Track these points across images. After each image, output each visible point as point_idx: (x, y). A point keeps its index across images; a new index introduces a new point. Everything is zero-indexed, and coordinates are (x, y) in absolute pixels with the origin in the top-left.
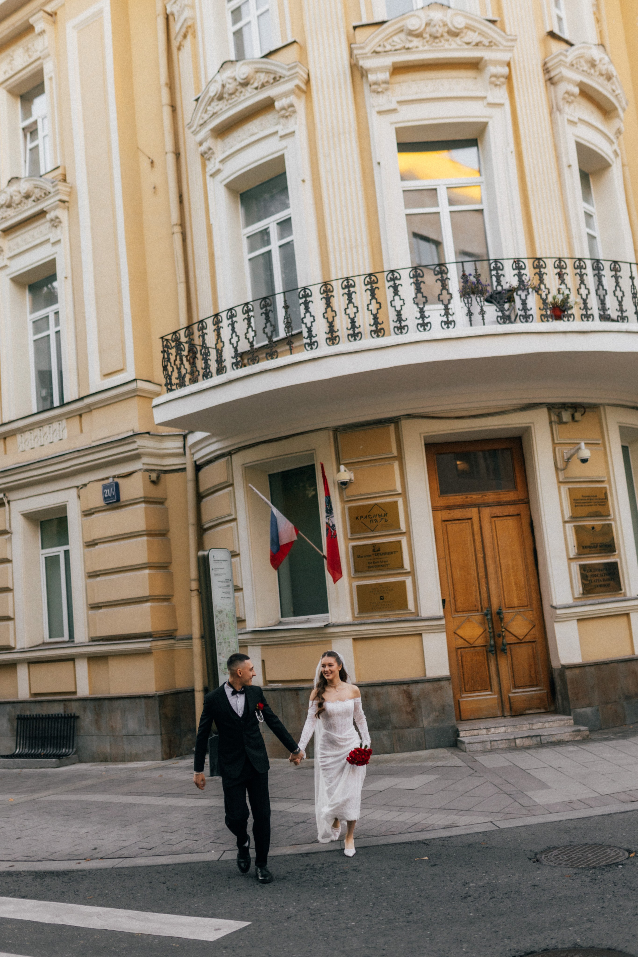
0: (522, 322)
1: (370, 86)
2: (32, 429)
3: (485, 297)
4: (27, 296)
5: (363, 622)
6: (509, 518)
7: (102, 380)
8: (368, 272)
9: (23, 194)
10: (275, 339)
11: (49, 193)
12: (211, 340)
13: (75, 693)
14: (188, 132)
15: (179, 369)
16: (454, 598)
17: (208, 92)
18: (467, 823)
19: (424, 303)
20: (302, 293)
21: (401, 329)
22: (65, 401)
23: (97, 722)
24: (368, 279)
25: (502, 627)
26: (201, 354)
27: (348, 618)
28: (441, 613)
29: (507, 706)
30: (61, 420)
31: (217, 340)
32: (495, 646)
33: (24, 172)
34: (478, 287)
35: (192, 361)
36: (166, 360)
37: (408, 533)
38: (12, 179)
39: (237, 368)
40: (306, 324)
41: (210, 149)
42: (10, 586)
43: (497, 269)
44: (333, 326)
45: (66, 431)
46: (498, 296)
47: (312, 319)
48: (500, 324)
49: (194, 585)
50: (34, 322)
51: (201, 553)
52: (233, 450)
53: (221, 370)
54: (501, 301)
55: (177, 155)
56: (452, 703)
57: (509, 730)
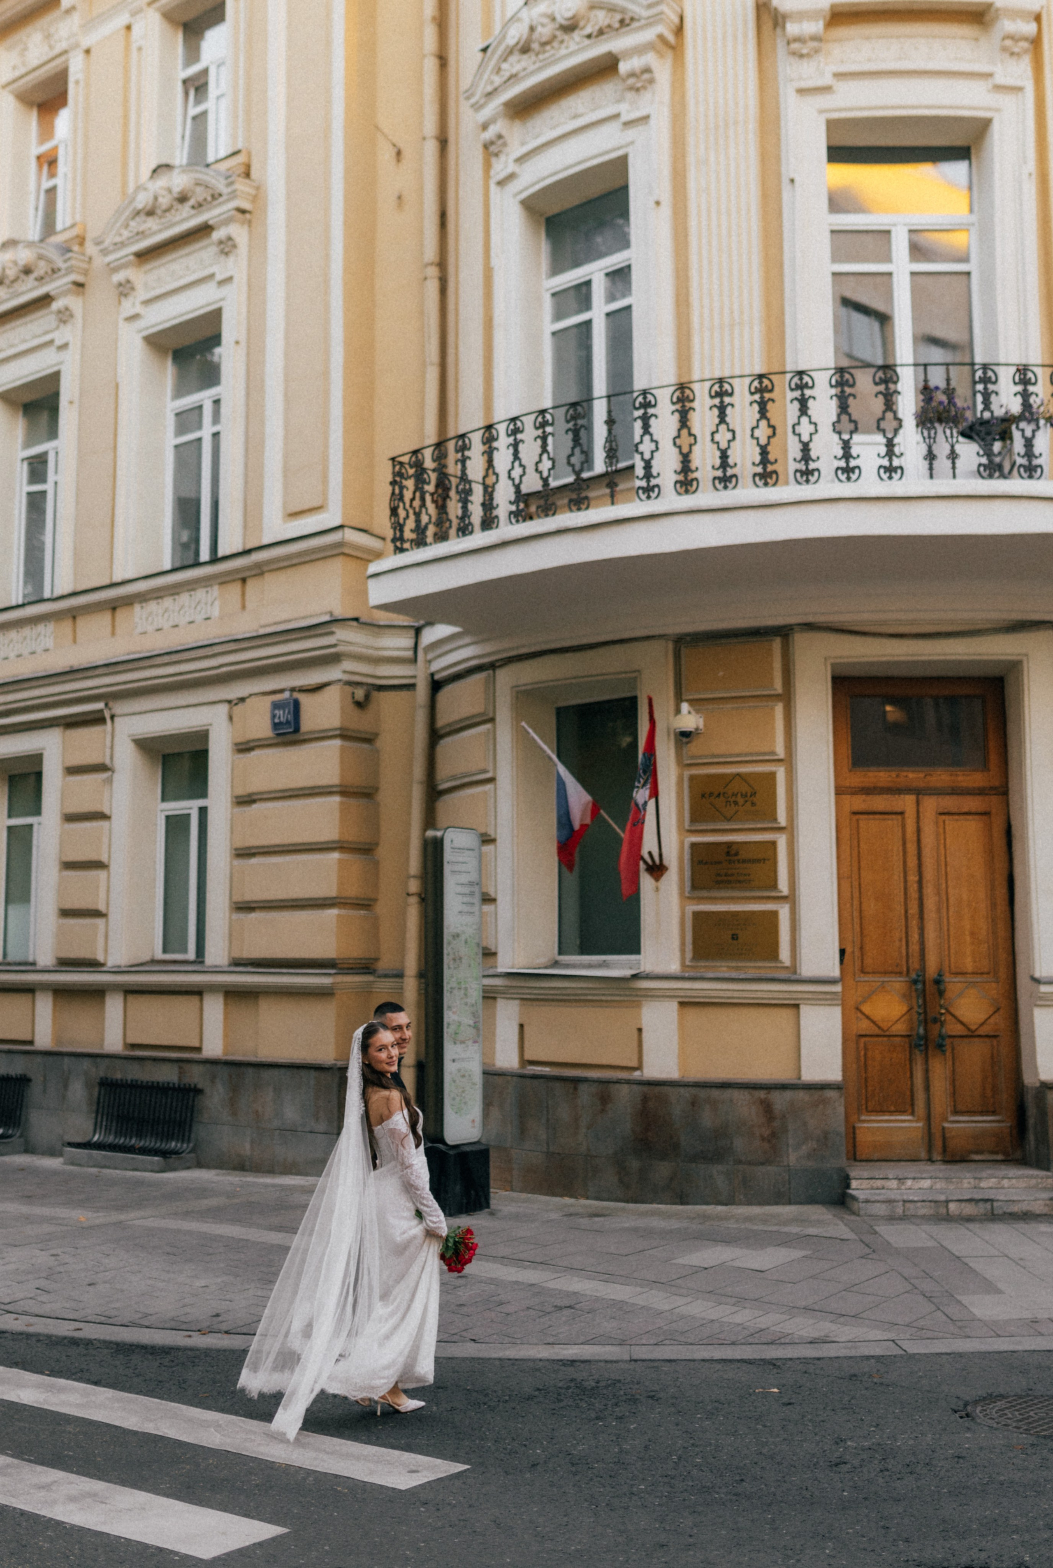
0: (1022, 477)
1: (788, 43)
2: (161, 597)
3: (961, 428)
4: (170, 368)
5: (699, 975)
6: (970, 817)
7: (285, 522)
8: (758, 370)
9: (176, 195)
10: (585, 475)
11: (220, 195)
12: (476, 468)
13: (199, 1049)
14: (465, 108)
15: (418, 515)
16: (861, 948)
17: (504, 37)
18: (850, 1338)
19: (851, 433)
20: (640, 399)
21: (807, 474)
22: (221, 553)
23: (232, 1103)
24: (756, 383)
25: (941, 1007)
26: (457, 492)
27: (674, 967)
28: (836, 973)
29: (938, 1143)
30: (211, 586)
31: (487, 470)
32: (926, 1038)
33: (180, 157)
34: (948, 411)
35: (440, 502)
36: (397, 497)
37: (790, 830)
38: (159, 167)
39: (518, 521)
40: (642, 454)
41: (500, 137)
42: (104, 858)
43: (985, 380)
44: (689, 461)
45: (217, 603)
46: (982, 429)
47: (653, 446)
48: (983, 477)
49: (414, 886)
50: (177, 415)
51: (430, 833)
52: (497, 661)
53: (488, 523)
54: (989, 438)
55: (443, 142)
56: (842, 1129)
57: (938, 1186)
